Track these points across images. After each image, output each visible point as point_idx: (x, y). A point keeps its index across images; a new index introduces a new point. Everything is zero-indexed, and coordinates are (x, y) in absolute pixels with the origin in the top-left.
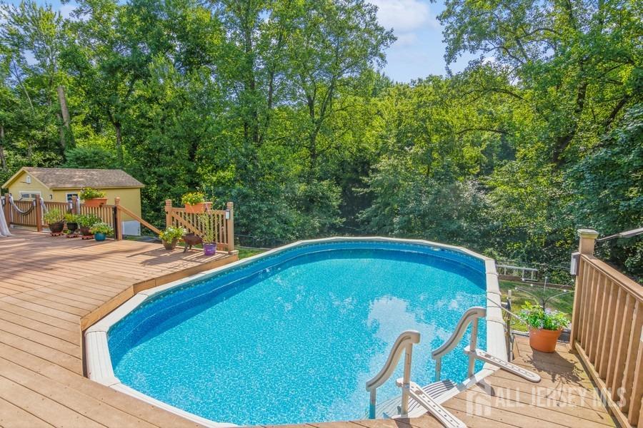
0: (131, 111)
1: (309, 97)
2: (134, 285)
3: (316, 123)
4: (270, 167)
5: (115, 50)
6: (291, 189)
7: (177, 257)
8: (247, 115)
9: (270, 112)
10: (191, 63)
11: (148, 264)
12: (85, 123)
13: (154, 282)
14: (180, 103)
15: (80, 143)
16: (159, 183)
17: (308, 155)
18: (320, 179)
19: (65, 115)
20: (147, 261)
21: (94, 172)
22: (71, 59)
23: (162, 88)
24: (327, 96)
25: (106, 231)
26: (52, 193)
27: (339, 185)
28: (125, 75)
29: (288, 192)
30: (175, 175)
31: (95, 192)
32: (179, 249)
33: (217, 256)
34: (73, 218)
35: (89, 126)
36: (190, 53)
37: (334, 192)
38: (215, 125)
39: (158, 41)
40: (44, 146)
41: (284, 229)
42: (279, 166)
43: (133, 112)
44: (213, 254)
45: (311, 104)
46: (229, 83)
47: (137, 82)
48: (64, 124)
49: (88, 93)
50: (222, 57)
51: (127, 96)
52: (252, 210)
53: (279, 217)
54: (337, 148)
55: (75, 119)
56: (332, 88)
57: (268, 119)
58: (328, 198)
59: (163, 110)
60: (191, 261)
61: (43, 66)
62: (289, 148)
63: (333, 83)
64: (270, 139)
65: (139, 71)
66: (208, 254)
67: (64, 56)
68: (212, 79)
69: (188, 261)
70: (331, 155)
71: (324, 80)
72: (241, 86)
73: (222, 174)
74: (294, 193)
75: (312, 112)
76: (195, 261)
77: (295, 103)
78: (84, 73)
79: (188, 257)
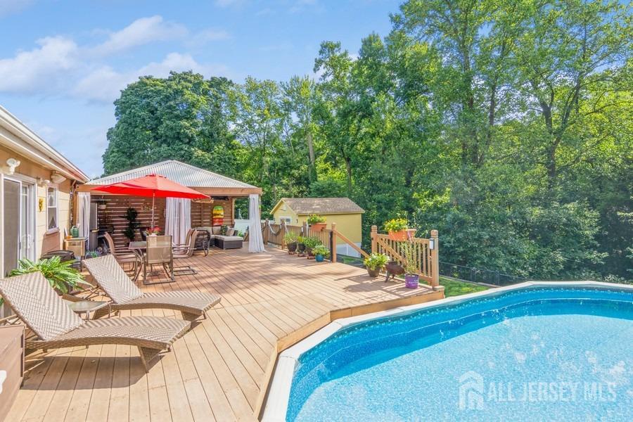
0: (358, 147)
1: (543, 104)
2: (331, 312)
3: (554, 134)
4: (492, 190)
5: (348, 98)
6: (520, 213)
7: (377, 286)
8: (464, 136)
9: (491, 129)
10: (409, 96)
11: (350, 291)
12: (326, 161)
13: (350, 311)
14: (398, 133)
15: (321, 178)
16: (379, 208)
17: (545, 172)
18: (563, 201)
19: (312, 156)
20: (350, 287)
21: (327, 200)
22: (319, 113)
23: (383, 122)
24: (571, 99)
25: (324, 253)
26: (297, 218)
27: (594, 208)
28: (355, 117)
29: (515, 218)
30: (392, 201)
31: (318, 218)
32: (381, 277)
33: (419, 290)
34: (303, 240)
35: (328, 163)
36: (409, 86)
37: (586, 218)
38: (430, 150)
39: (381, 83)
40: (299, 182)
41: (512, 263)
42: (503, 187)
43: (360, 147)
44: (415, 287)
45: (547, 113)
46: (445, 106)
47: (363, 121)
48: (311, 163)
49: (328, 137)
50: (438, 82)
51: (356, 134)
52: (470, 237)
53: (505, 247)
54: (589, 161)
55: (318, 159)
56: (578, 88)
57: (489, 136)
58: (577, 226)
59: (383, 142)
60: (390, 292)
61: (301, 121)
62: (517, 166)
63: (579, 81)
64: (493, 158)
65: (365, 111)
66: (409, 287)
67: (314, 111)
68: (429, 106)
69: (388, 292)
70: (580, 171)
71: (566, 81)
72: (458, 106)
73: (439, 199)
74: (523, 218)
75: (549, 121)
76: (394, 294)
77: (524, 115)
78: (326, 122)
79: (389, 288)
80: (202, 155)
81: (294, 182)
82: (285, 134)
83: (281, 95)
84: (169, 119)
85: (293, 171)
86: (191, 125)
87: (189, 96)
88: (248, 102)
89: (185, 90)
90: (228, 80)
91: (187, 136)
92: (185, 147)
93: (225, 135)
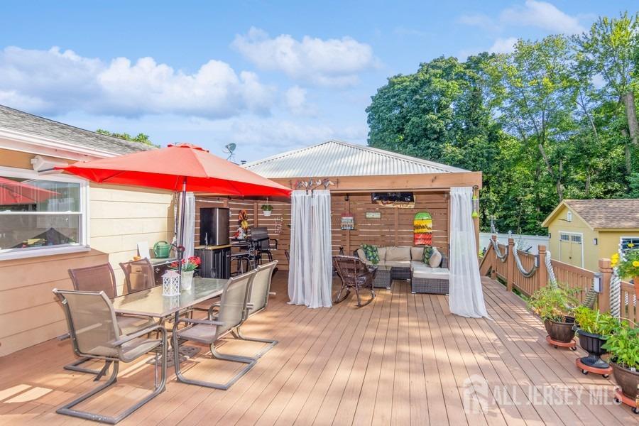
26: (597, 236)
40: (605, 176)
80: (452, 151)
81: (594, 176)
82: (579, 108)
83: (573, 52)
84: (415, 115)
85: (594, 160)
86: (439, 118)
87: (437, 84)
88: (516, 73)
89: (433, 78)
90: (490, 54)
91: (435, 132)
92: (433, 144)
93: (485, 125)
